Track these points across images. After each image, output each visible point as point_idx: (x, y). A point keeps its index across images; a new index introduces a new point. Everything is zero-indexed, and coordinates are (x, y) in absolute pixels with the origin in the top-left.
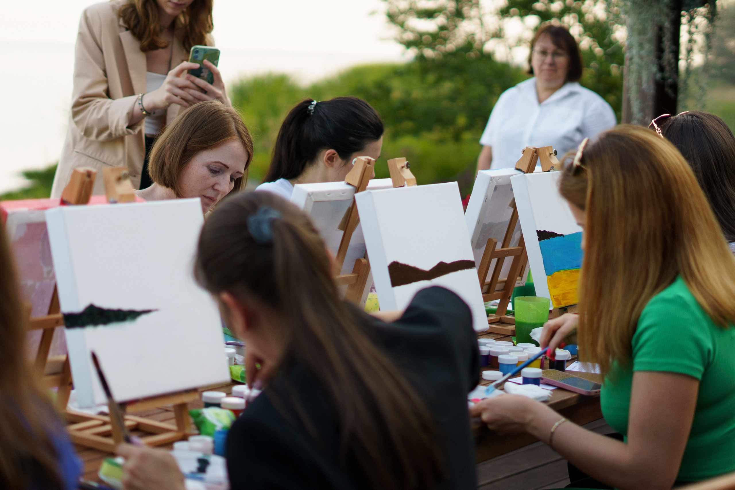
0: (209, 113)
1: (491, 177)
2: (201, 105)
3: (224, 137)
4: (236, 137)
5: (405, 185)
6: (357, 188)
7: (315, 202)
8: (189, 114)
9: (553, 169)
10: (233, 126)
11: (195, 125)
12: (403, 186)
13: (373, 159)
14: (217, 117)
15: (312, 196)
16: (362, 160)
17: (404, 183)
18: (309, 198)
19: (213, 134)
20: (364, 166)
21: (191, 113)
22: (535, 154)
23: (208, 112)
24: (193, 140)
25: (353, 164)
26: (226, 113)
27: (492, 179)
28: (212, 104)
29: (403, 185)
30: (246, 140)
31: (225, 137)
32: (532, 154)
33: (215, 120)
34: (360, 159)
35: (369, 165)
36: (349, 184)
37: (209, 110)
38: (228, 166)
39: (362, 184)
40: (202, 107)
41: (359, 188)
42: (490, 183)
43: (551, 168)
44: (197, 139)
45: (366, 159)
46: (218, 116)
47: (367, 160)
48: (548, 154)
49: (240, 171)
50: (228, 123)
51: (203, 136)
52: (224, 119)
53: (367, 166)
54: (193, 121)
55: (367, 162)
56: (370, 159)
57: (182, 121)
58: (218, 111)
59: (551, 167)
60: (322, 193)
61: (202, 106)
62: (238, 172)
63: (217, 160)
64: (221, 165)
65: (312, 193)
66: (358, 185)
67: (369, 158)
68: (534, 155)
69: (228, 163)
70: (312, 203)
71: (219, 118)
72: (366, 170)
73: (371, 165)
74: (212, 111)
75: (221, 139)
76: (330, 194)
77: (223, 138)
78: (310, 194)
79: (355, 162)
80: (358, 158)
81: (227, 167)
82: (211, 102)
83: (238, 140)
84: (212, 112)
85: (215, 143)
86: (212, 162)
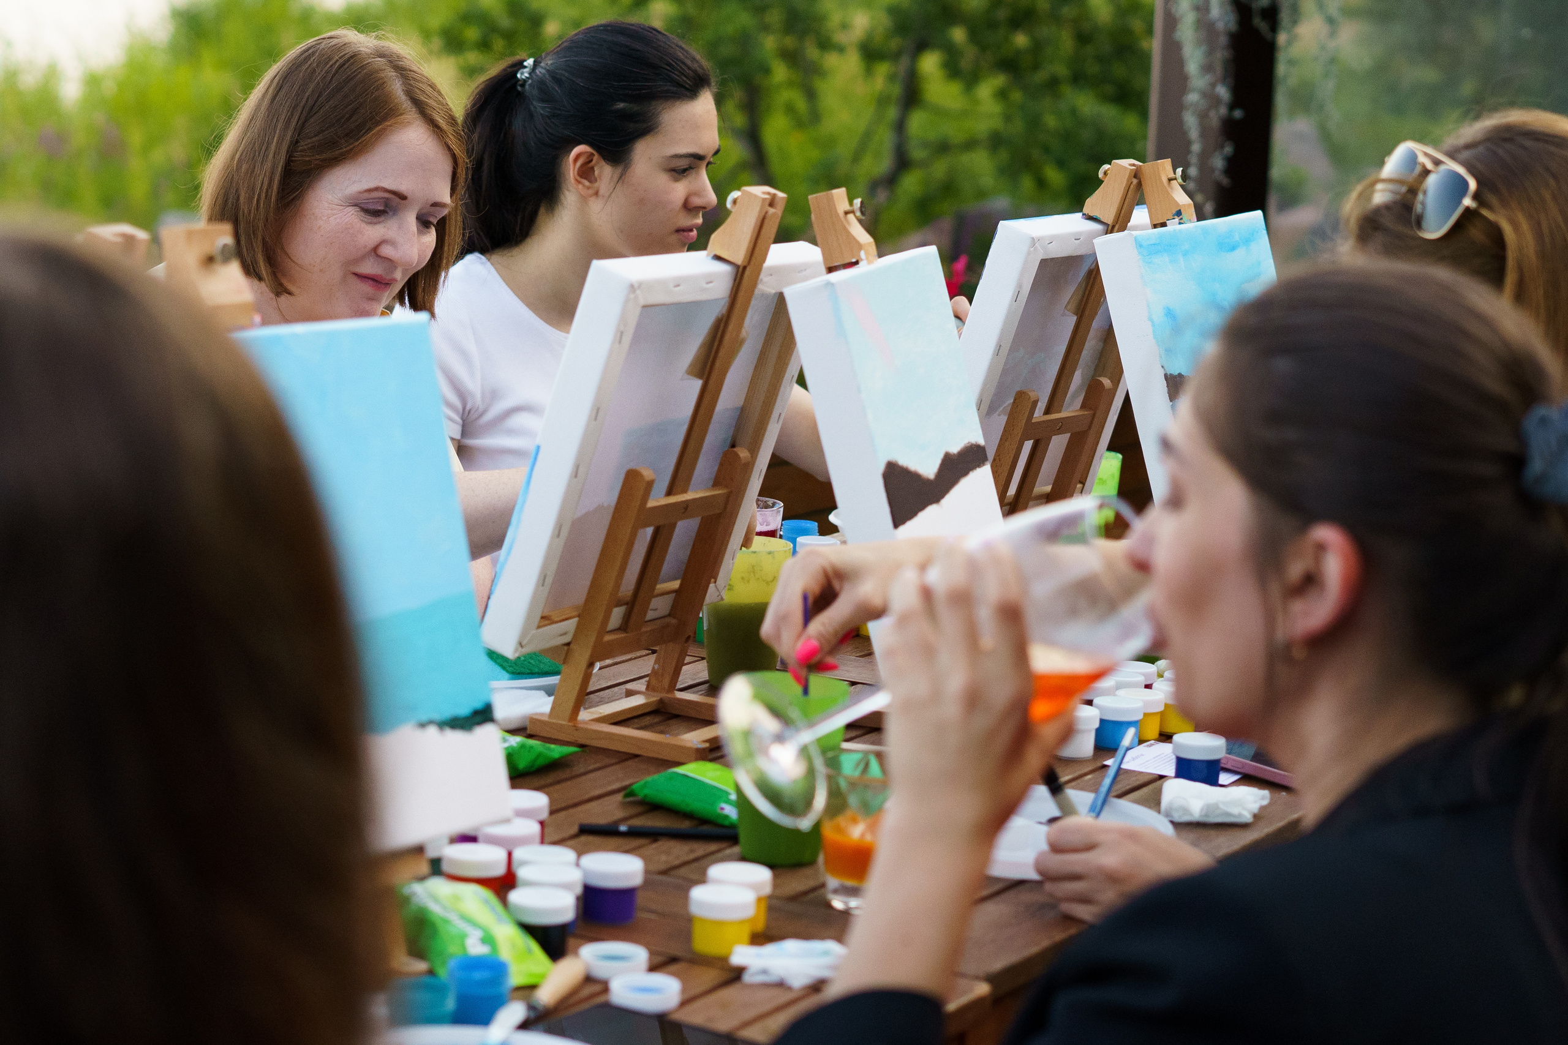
0: (331, 66)
1: (1033, 238)
2: (307, 50)
3: (378, 123)
4: (412, 114)
5: (862, 260)
6: (741, 270)
7: (644, 307)
8: (280, 80)
9: (1181, 217)
10: (397, 88)
11: (299, 109)
12: (857, 263)
13: (781, 195)
14: (352, 73)
15: (638, 292)
16: (756, 196)
17: (859, 256)
18: (632, 296)
19: (348, 119)
20: (760, 212)
21: (285, 78)
22: (1135, 181)
23: (328, 66)
24: (304, 144)
25: (729, 205)
26: (373, 60)
27: (1034, 241)
28: (335, 41)
29: (854, 260)
30: (440, 120)
31: (379, 121)
32: (1128, 181)
33: (348, 82)
34: (750, 194)
35: (771, 211)
36: (718, 258)
37: (330, 60)
38: (405, 193)
39: (753, 258)
40: (309, 57)
41: (745, 268)
42: (1029, 253)
43: (1173, 216)
44: (309, 141)
45: (764, 193)
46: (354, 72)
47: (767, 196)
48: (1165, 180)
49: (438, 199)
50: (381, 85)
51: (323, 131)
52: (372, 75)
53: (766, 213)
54: (295, 98)
55: (767, 203)
56: (774, 195)
57: (266, 102)
58: (352, 57)
59: (1174, 212)
60: (661, 284)
61: (310, 51)
62: (435, 205)
63: (372, 185)
64: (387, 195)
65: (640, 284)
66: (743, 261)
67: (772, 191)
68: (1132, 183)
69: (403, 187)
70: (638, 310)
71: (357, 75)
72: (766, 221)
73: (776, 208)
74: (337, 60)
75: (370, 129)
76: (678, 286)
77: (377, 126)
78: (636, 285)
79: (735, 202)
80: (744, 190)
81: (403, 197)
82: (332, 38)
83: (418, 122)
84: (338, 64)
85: (357, 143)
86: (360, 193)
